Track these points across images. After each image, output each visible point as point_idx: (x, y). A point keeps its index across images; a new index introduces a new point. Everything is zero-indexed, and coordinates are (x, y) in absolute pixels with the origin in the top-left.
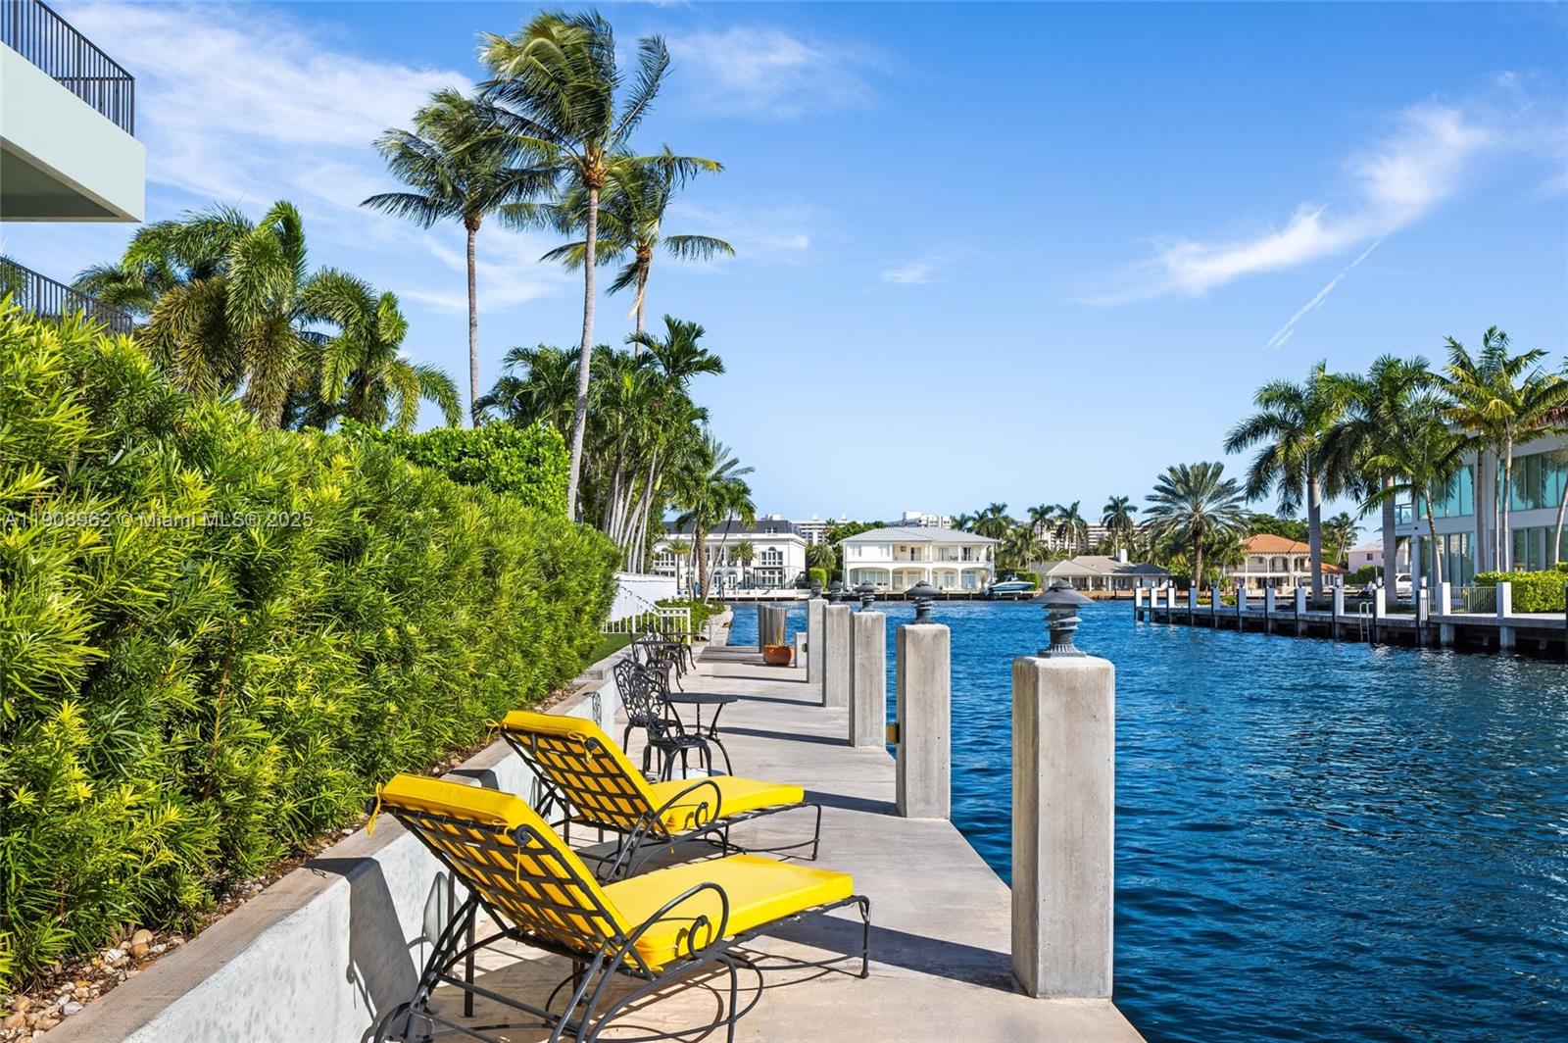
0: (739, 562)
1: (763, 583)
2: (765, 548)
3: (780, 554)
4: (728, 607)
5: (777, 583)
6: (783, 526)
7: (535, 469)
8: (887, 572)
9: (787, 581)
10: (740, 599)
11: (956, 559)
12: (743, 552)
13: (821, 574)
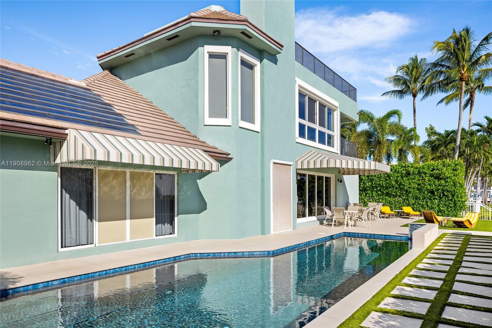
7: (456, 172)
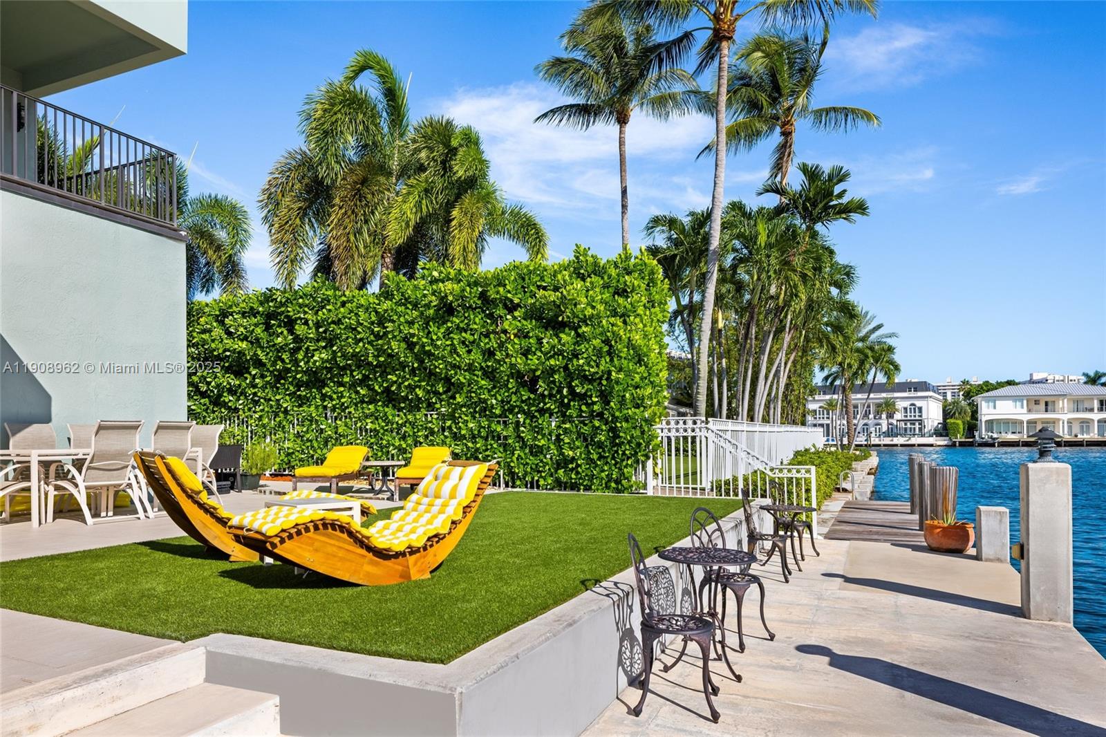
0: (884, 416)
1: (904, 432)
2: (906, 404)
3: (920, 409)
4: (874, 453)
5: (917, 432)
6: (922, 386)
8: (1022, 422)
9: (926, 430)
10: (885, 445)
11: (1092, 410)
12: (888, 408)
13: (958, 424)
